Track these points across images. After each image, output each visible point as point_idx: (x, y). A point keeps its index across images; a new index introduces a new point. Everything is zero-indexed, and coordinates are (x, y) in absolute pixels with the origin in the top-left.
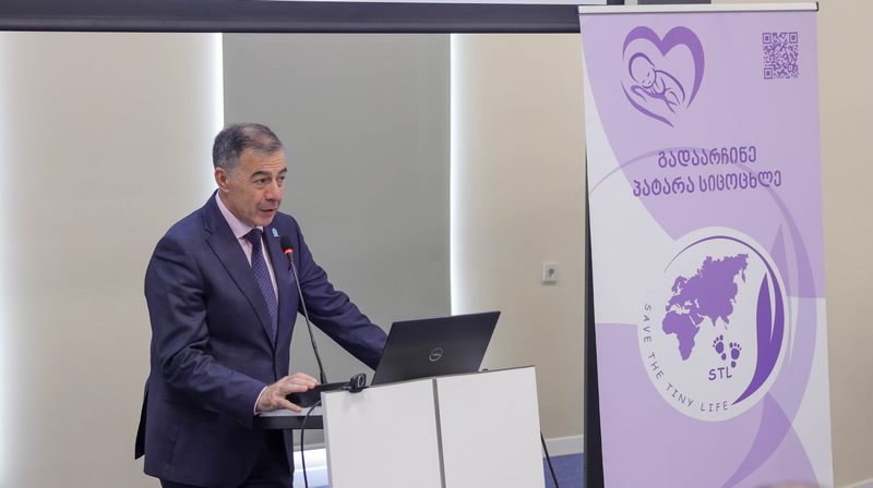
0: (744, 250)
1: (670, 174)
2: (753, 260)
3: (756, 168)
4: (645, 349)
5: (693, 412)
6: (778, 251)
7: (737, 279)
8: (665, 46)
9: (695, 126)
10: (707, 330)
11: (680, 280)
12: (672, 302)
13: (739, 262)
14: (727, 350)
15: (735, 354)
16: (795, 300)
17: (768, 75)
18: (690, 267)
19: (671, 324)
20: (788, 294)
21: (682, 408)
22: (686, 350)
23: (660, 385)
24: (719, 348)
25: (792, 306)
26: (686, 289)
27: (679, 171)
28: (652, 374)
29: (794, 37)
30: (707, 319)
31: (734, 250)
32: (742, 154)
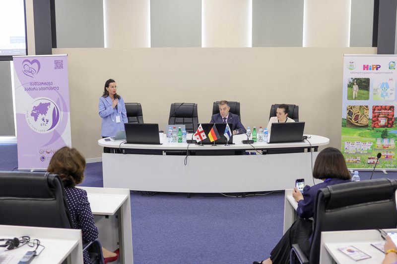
0: (50, 102)
1: (33, 87)
2: (52, 104)
3: (53, 86)
4: (27, 119)
5: (37, 131)
6: (58, 102)
7: (48, 107)
8: (32, 63)
9: (38, 78)
10: (40, 117)
11: (35, 106)
12: (33, 110)
13: (49, 104)
14: (45, 120)
15: (47, 121)
16: (62, 112)
17: (55, 68)
18: (37, 104)
19: (32, 114)
20: (61, 111)
21: (35, 130)
22: (36, 119)
23: (30, 126)
24: (43, 120)
25: (61, 114)
26: (36, 108)
27: (34, 86)
28: (28, 123)
29: (62, 61)
30: (40, 114)
31: (47, 102)
32: (49, 83)
